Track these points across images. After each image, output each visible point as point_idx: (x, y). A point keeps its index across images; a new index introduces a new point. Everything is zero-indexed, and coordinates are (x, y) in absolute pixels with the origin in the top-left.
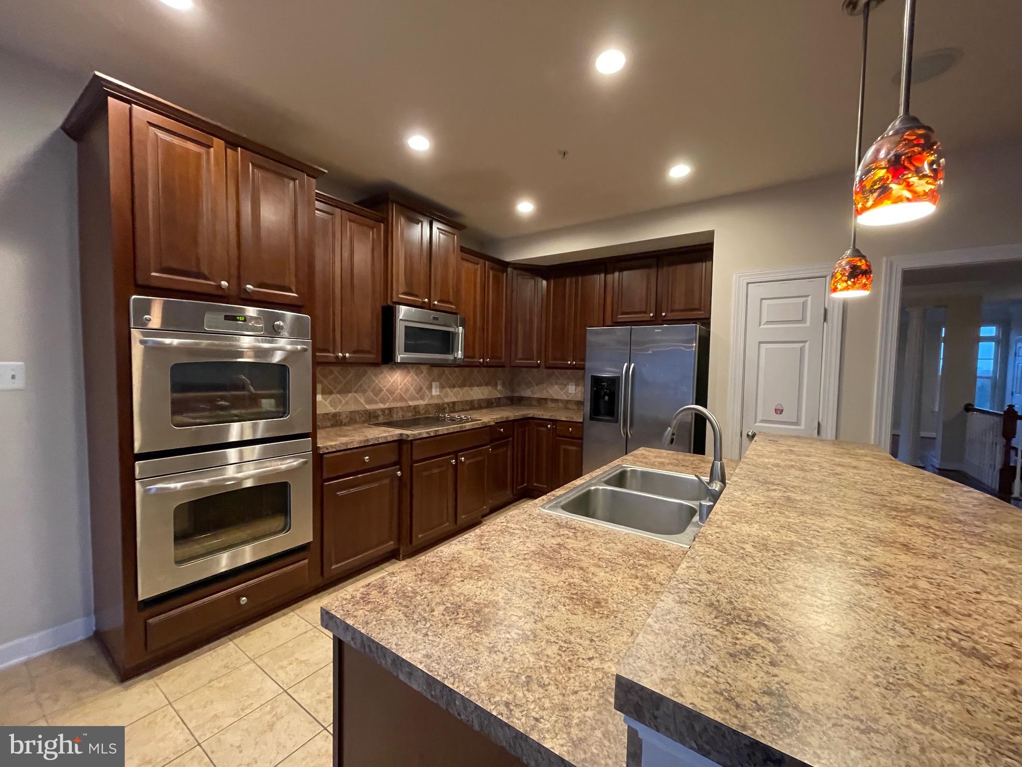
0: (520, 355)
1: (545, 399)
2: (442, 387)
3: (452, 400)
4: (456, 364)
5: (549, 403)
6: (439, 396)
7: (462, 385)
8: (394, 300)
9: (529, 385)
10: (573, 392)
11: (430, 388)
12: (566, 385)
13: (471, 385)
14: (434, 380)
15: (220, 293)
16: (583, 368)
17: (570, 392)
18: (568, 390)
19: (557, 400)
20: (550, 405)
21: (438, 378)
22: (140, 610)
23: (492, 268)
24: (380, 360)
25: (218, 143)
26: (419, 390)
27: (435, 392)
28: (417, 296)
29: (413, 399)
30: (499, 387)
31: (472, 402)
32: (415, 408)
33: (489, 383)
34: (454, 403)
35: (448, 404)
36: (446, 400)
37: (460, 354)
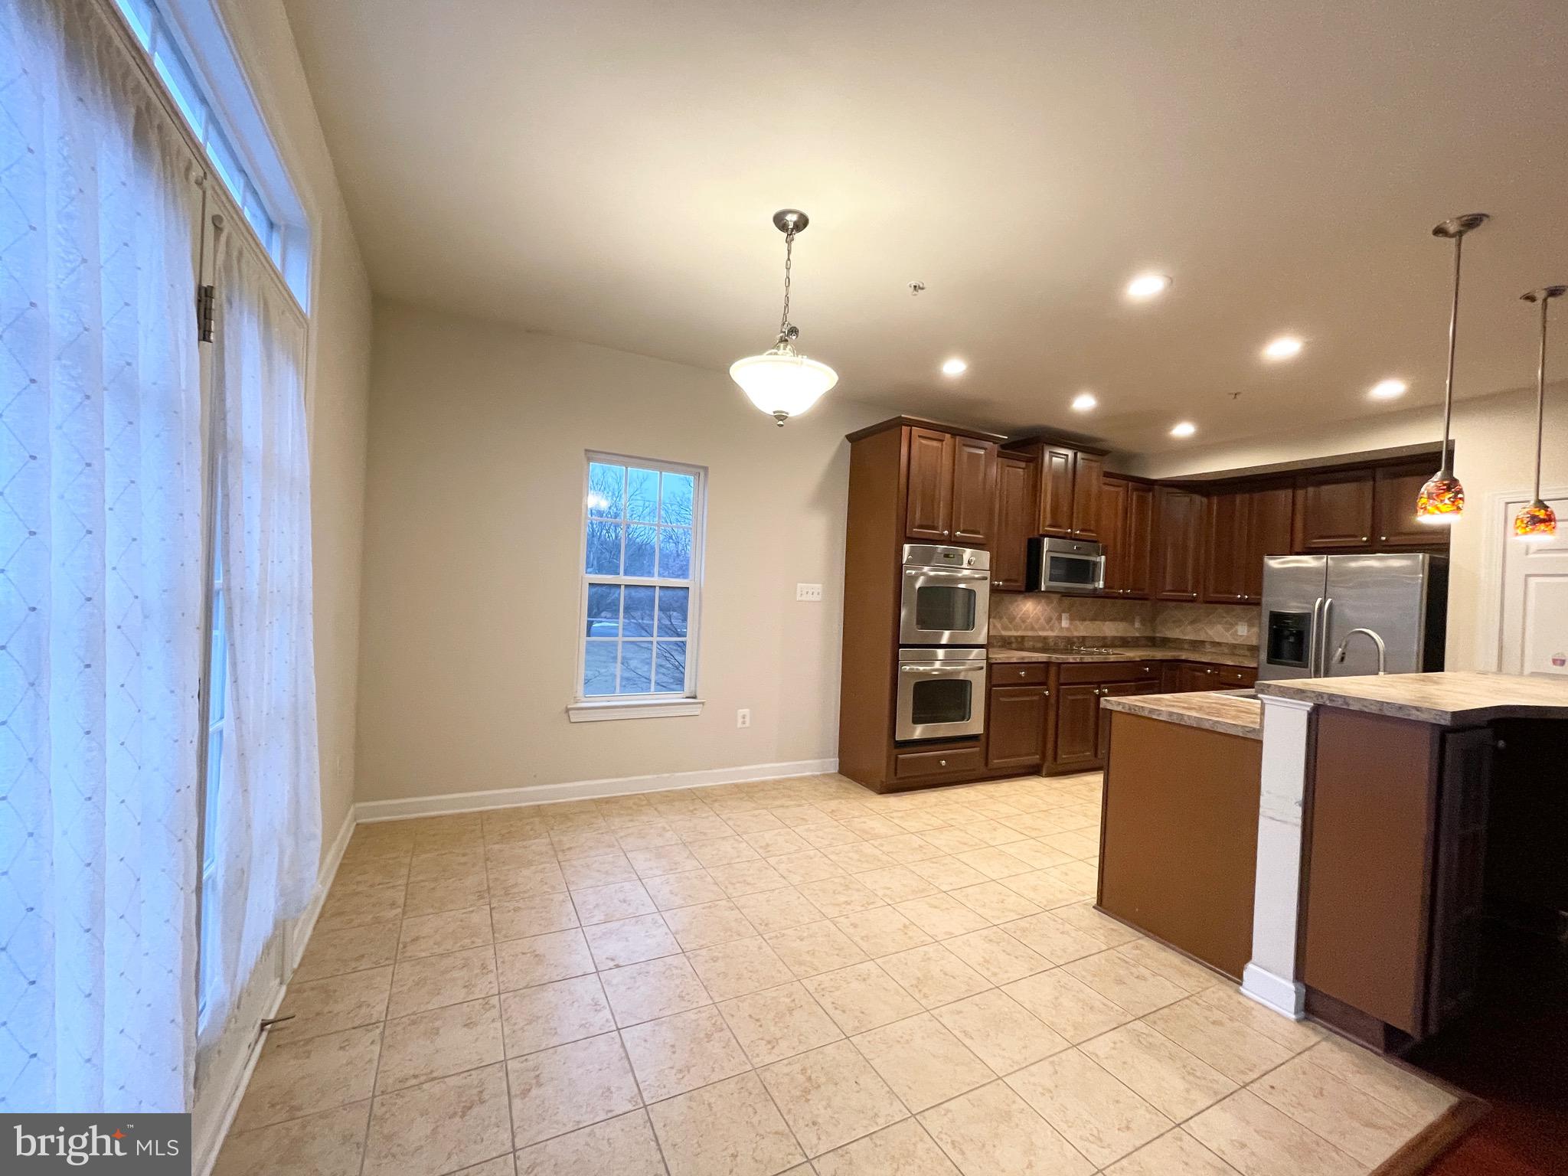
0: (1168, 587)
1: (1203, 642)
2: (1072, 619)
3: (1082, 634)
4: (1095, 594)
5: (1208, 646)
6: (1068, 629)
7: (1093, 619)
8: (1041, 532)
9: (1178, 623)
10: (1245, 633)
11: (1060, 619)
12: (1232, 625)
13: (1104, 620)
14: (1064, 612)
15: (942, 538)
16: (1258, 604)
17: (1240, 633)
18: (1236, 631)
19: (1219, 644)
20: (1208, 648)
21: (1069, 610)
22: (896, 747)
23: (1136, 490)
24: (1023, 589)
25: (948, 436)
26: (1049, 620)
27: (1065, 623)
28: (1060, 527)
29: (1043, 629)
30: (1137, 625)
31: (1105, 638)
32: (1045, 638)
33: (1127, 618)
34: (1084, 638)
35: (1078, 638)
36: (1076, 634)
37: (1101, 584)
